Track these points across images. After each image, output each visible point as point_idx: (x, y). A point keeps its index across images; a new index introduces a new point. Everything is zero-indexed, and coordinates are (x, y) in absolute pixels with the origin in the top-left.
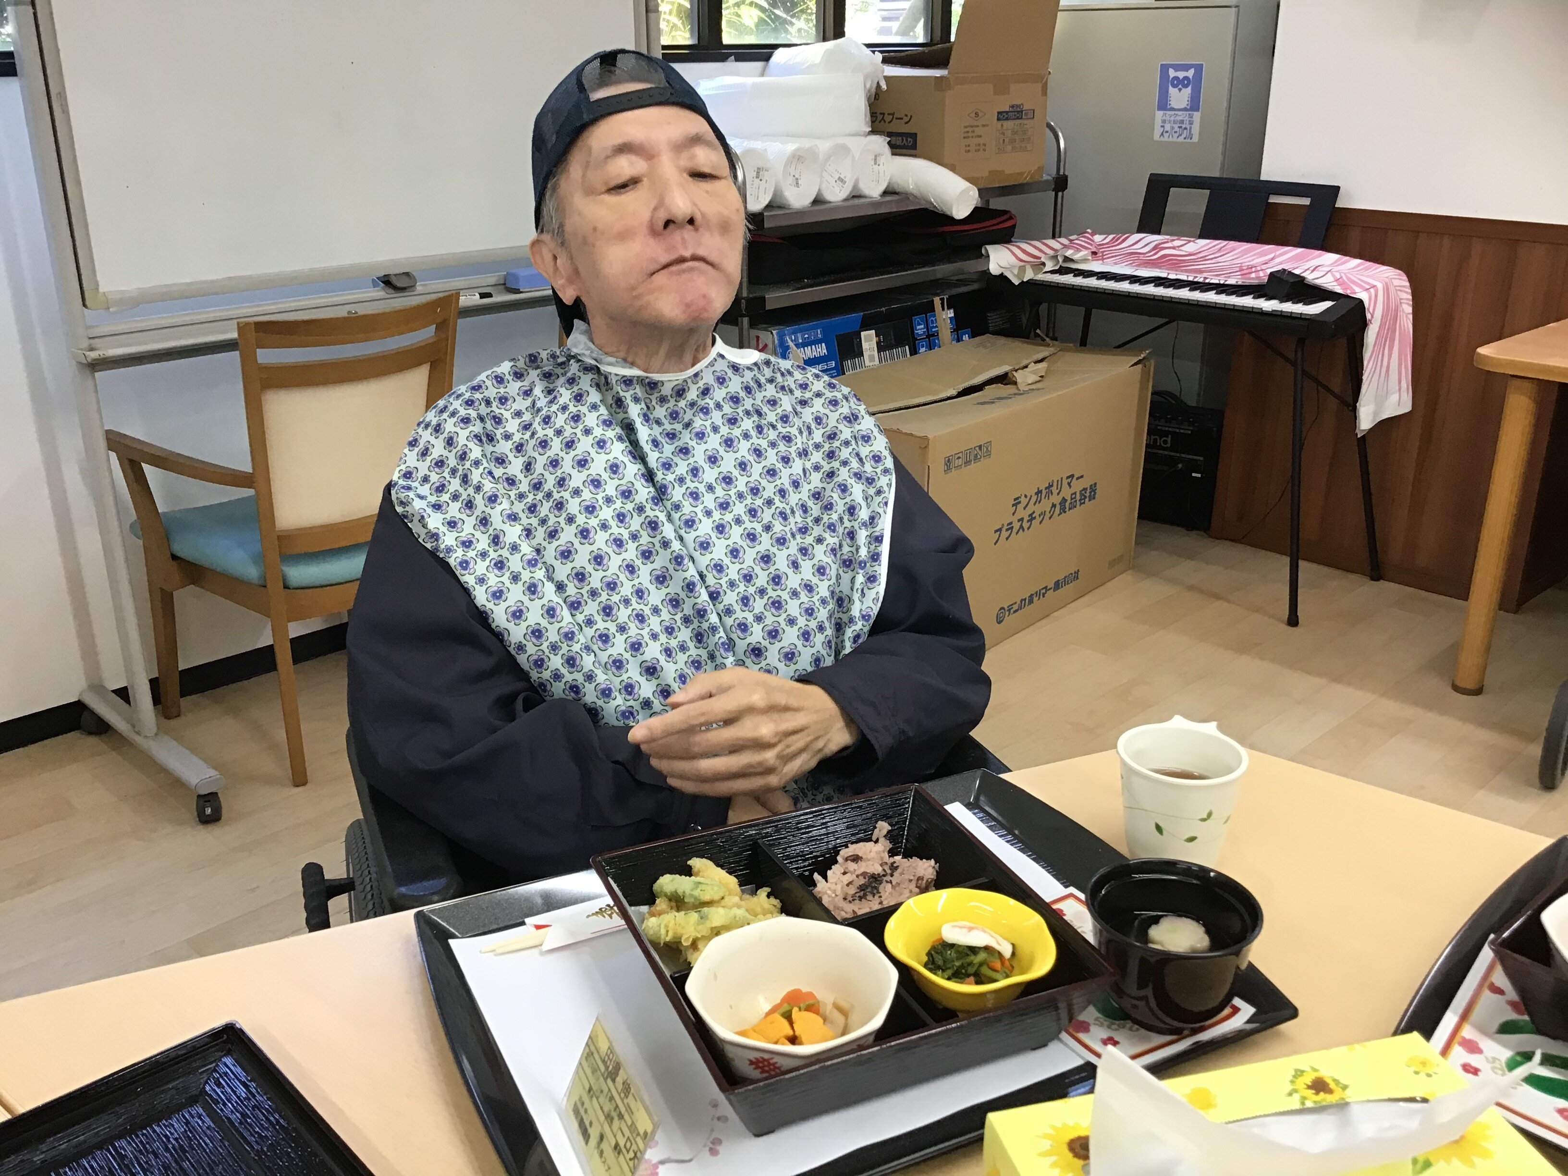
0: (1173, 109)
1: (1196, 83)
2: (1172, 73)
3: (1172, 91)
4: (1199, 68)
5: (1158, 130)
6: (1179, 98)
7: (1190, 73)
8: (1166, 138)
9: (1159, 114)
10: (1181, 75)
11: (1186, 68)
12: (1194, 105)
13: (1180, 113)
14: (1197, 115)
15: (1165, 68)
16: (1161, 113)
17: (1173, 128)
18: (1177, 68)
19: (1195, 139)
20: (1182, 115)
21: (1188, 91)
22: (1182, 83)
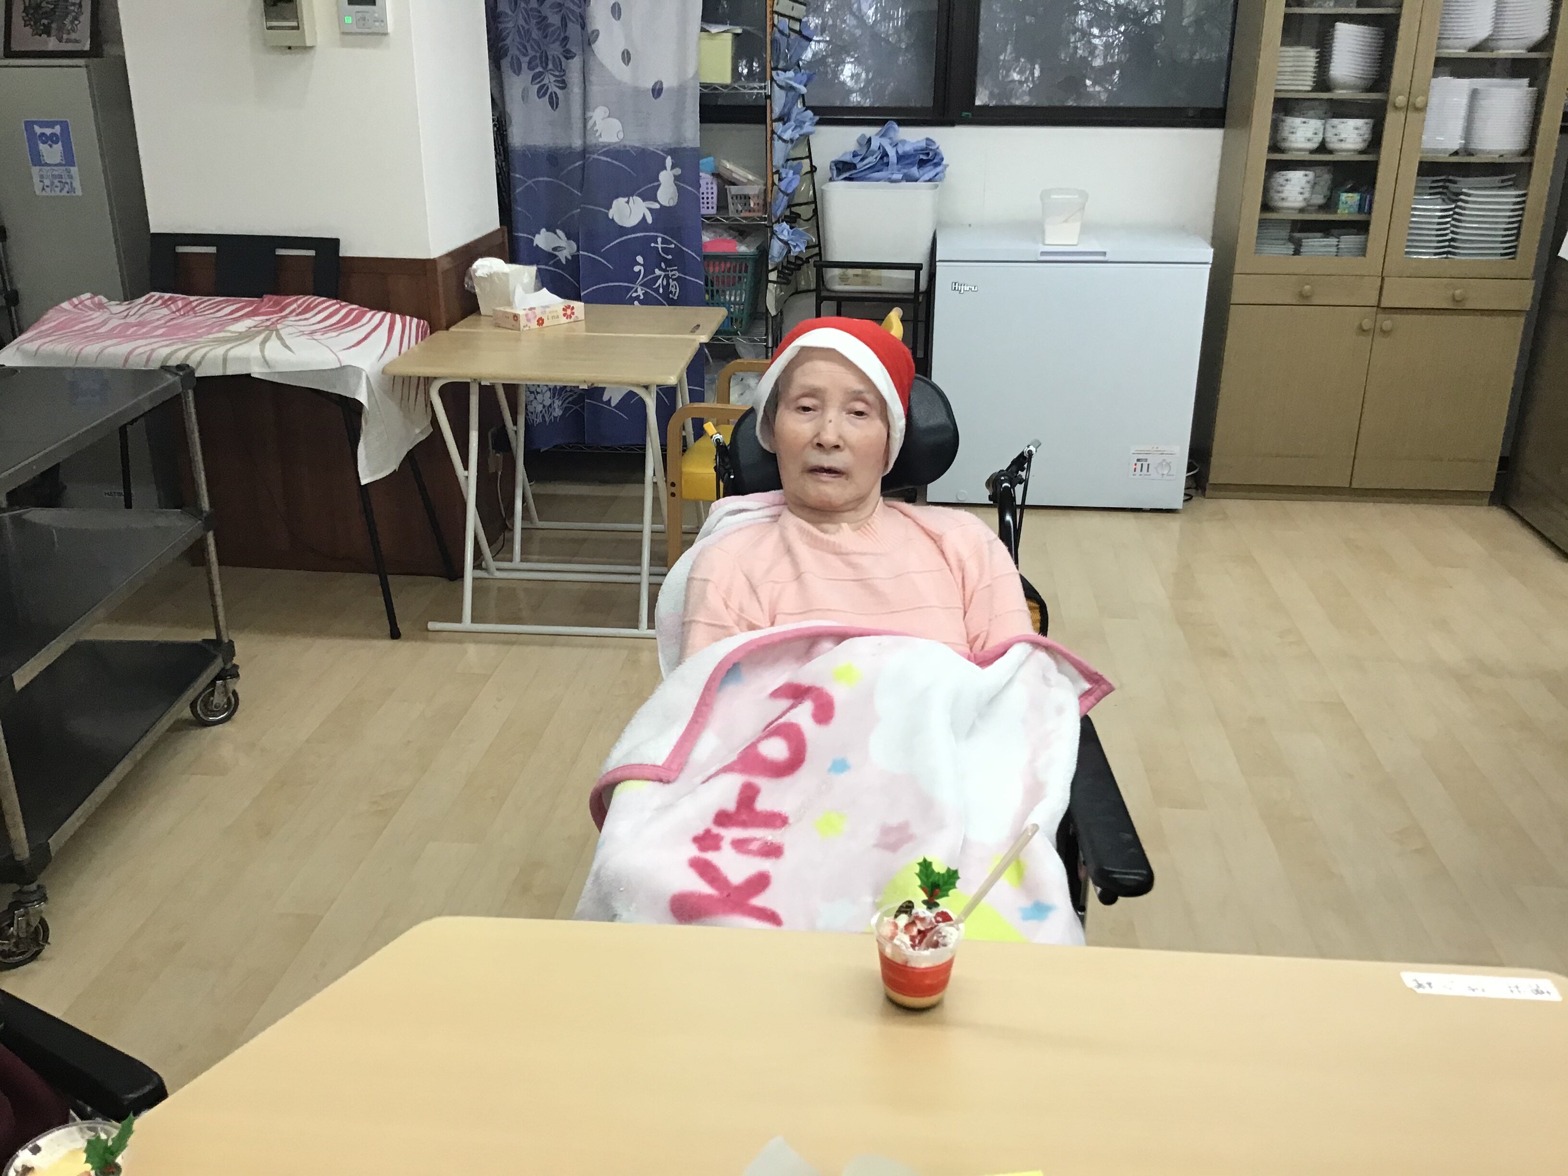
0: (47, 164)
5: (38, 185)
8: (48, 192)
9: (35, 170)
13: (55, 168)
14: (74, 170)
15: (29, 125)
16: (38, 168)
17: (52, 183)
19: (79, 192)
21: (58, 147)
22: (51, 140)
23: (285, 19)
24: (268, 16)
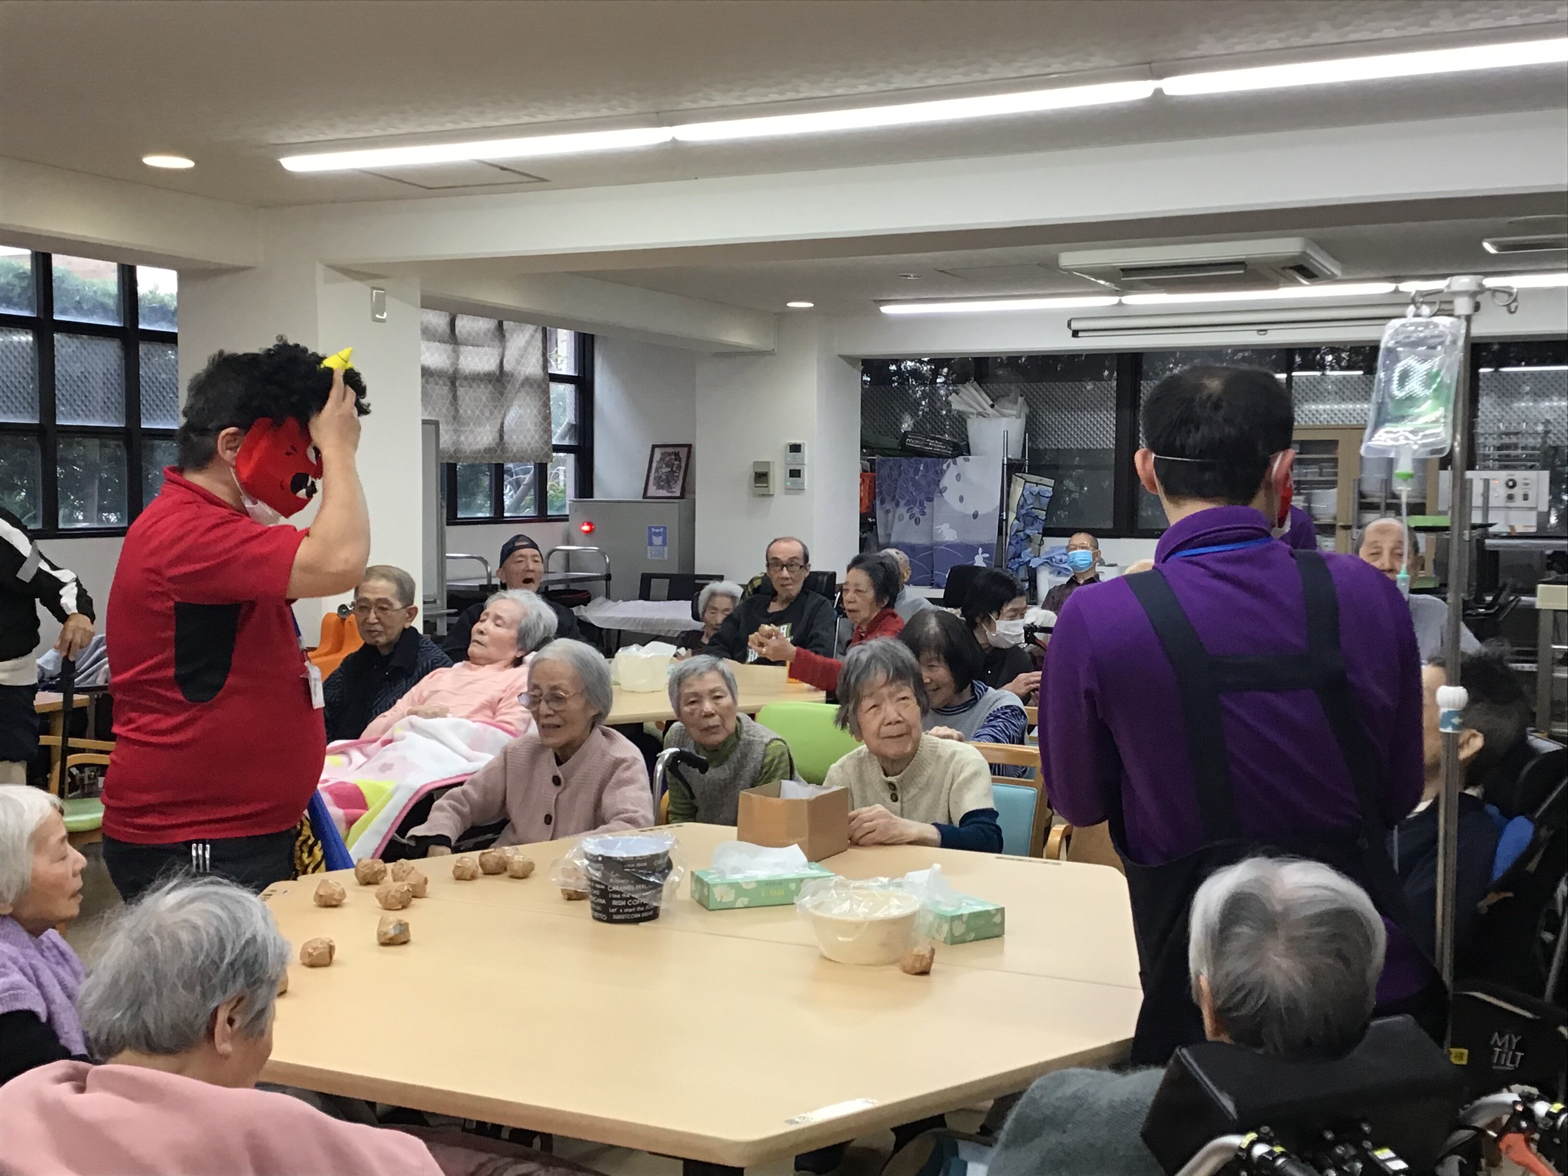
0: (655, 546)
1: (664, 534)
2: (653, 530)
3: (654, 538)
4: (665, 528)
5: (649, 555)
6: (657, 540)
7: (662, 530)
8: (653, 558)
9: (649, 548)
10: (657, 531)
11: (659, 528)
12: (664, 543)
14: (666, 548)
15: (650, 528)
17: (655, 554)
18: (655, 528)
19: (666, 557)
20: (659, 548)
21: (661, 538)
22: (657, 534)
23: (762, 483)
24: (756, 482)
